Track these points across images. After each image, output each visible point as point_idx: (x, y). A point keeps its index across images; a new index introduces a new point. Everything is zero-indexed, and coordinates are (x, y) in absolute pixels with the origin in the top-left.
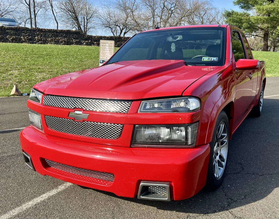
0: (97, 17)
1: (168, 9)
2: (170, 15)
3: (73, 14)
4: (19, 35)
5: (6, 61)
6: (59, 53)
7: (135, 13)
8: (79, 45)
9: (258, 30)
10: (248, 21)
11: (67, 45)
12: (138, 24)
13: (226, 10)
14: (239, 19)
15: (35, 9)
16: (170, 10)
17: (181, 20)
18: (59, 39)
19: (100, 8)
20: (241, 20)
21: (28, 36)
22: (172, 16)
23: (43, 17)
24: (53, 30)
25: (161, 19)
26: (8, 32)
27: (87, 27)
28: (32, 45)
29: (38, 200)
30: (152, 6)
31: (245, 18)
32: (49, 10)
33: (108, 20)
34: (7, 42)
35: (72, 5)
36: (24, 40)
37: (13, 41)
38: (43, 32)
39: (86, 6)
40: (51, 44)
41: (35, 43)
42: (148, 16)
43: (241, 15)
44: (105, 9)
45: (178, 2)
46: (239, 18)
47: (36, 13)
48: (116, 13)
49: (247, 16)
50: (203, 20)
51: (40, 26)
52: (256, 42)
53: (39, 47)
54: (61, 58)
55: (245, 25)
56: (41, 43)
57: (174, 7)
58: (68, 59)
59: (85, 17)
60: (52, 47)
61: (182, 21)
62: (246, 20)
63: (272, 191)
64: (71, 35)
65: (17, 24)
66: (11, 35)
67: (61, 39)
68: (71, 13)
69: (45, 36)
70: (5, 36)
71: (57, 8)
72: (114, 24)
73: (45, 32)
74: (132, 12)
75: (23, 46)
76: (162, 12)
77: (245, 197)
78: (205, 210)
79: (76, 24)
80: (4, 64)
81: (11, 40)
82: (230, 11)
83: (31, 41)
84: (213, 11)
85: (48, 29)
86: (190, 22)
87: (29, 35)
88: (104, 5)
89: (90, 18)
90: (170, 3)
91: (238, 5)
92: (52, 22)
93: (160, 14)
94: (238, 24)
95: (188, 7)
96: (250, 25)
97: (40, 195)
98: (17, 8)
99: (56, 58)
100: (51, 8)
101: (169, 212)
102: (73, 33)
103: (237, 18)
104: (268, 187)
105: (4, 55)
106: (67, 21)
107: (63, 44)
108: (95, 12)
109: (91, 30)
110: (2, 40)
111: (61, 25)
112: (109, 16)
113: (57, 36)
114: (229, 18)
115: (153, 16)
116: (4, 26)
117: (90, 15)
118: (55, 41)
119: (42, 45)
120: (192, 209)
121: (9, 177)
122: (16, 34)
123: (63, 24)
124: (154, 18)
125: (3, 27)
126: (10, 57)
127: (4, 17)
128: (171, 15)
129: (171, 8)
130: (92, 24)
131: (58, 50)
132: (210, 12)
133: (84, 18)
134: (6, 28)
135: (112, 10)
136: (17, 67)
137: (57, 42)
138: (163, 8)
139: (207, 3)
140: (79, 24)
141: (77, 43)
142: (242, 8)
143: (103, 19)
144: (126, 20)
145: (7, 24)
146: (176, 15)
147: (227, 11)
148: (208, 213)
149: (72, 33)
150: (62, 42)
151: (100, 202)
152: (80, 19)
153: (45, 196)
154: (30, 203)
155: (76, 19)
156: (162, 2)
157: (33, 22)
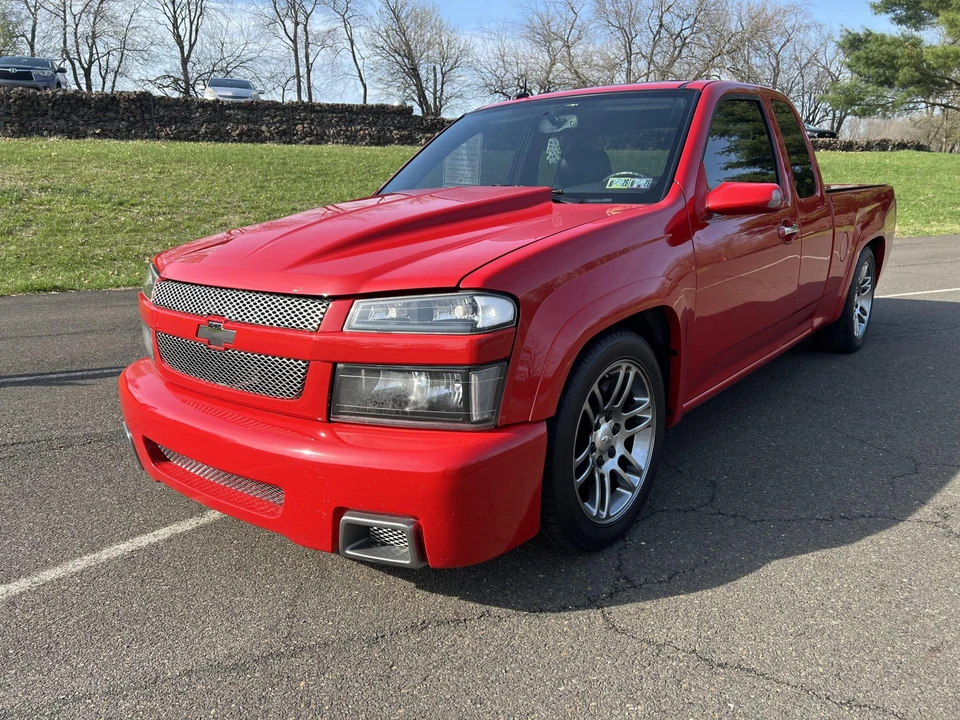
0: (470, 65)
1: (672, 35)
2: (676, 53)
3: (406, 61)
4: (256, 123)
5: (216, 191)
6: (351, 167)
7: (578, 50)
8: (409, 144)
9: (949, 87)
10: (917, 62)
11: (377, 145)
12: (583, 82)
13: (846, 30)
14: (885, 57)
15: (310, 51)
16: (678, 35)
17: (709, 64)
18: (357, 131)
19: (479, 41)
20: (895, 57)
21: (278, 125)
22: (684, 55)
23: (329, 72)
24: (343, 105)
25: (649, 64)
26: (230, 115)
27: (442, 94)
28: (286, 147)
29: (144, 540)
30: (627, 30)
31: (907, 51)
32: (345, 51)
33: (500, 72)
34: (228, 141)
35: (404, 34)
36: (268, 135)
37: (240, 138)
38: (317, 111)
39: (440, 36)
40: (337, 142)
41: (296, 143)
42: (612, 57)
43: (895, 42)
44: (491, 42)
45: (702, 13)
46: (888, 54)
47: (311, 60)
48: (521, 54)
49: (914, 45)
50: (778, 64)
51: (319, 98)
52: (947, 125)
53: (302, 151)
54: (352, 183)
55: (904, 74)
56: (311, 143)
57: (692, 27)
58: (370, 184)
59: (438, 67)
60: (336, 151)
61: (714, 67)
62: (910, 57)
63: (760, 567)
64: (389, 119)
65: (254, 93)
66: (238, 122)
67: (361, 129)
68: (399, 58)
69: (321, 123)
70: (223, 125)
71: (363, 47)
72: (516, 83)
73: (320, 111)
74: (569, 47)
75: (265, 149)
76: (654, 46)
77: (670, 578)
78: (539, 601)
79: (414, 88)
80: (210, 198)
81: (237, 135)
82: (861, 33)
83: (286, 136)
84: (812, 34)
85: (328, 105)
86: (738, 70)
87: (281, 122)
88: (490, 32)
89: (452, 69)
90: (678, 16)
91: (887, 12)
92: (352, 83)
93: (646, 50)
94: (881, 71)
95: (734, 25)
96: (921, 73)
97: (155, 527)
98: (264, 49)
99: (342, 180)
100: (349, 47)
101: (440, 598)
102: (394, 113)
103: (880, 52)
104: (756, 556)
105: (213, 175)
106: (390, 79)
107: (366, 144)
108: (464, 52)
109: (452, 103)
110: (216, 137)
111: (375, 92)
112: (501, 63)
113: (351, 122)
114: (857, 53)
115: (629, 55)
116: (221, 99)
117: (451, 62)
118: (347, 137)
119: (312, 148)
120: (507, 595)
121: (110, 481)
122: (248, 121)
123: (378, 88)
124: (630, 62)
125: (218, 101)
126: (228, 181)
127: (232, 74)
128: (680, 51)
129: (682, 30)
130: (455, 86)
131: (349, 159)
132: (801, 36)
133: (434, 69)
134: (225, 104)
135: (510, 43)
136: (239, 207)
137: (352, 140)
138: (659, 32)
139: (793, 9)
140: (422, 87)
141: (403, 141)
142: (900, 21)
143: (485, 70)
144: (549, 73)
145: (230, 94)
146: (698, 51)
147: (850, 33)
148: (541, 611)
149: (390, 113)
150: (363, 138)
151: (284, 559)
152: (422, 73)
153: (164, 533)
154: (122, 546)
155: (414, 72)
156: (656, 13)
157: (304, 85)
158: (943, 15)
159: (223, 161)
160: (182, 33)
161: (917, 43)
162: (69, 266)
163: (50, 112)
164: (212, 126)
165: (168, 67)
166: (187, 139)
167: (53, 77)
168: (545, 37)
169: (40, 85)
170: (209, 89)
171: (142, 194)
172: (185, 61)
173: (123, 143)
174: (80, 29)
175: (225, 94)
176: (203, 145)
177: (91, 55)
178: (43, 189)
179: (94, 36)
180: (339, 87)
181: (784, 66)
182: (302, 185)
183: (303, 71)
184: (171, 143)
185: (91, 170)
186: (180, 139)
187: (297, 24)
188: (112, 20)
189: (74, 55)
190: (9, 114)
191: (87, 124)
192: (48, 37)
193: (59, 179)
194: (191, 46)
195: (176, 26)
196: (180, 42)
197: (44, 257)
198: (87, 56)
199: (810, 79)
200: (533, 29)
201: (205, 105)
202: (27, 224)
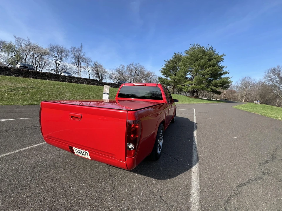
7: (124, 74)
10: (167, 82)
11: (92, 85)
13: (159, 76)
16: (138, 74)
22: (139, 77)
26: (67, 78)
27: (103, 78)
30: (131, 72)
33: (112, 76)
34: (66, 82)
35: (97, 68)
36: (73, 82)
37: (69, 82)
40: (86, 84)
41: (79, 83)
42: (129, 76)
45: (141, 72)
48: (115, 74)
55: (166, 83)
59: (102, 74)
61: (143, 79)
64: (94, 81)
65: (71, 75)
69: (83, 81)
70: (65, 79)
72: (114, 78)
76: (135, 75)
82: (161, 77)
83: (77, 82)
87: (76, 80)
88: (111, 70)
89: (104, 74)
90: (138, 71)
93: (133, 75)
95: (145, 74)
108: (106, 72)
110: (64, 81)
112: (112, 74)
113: (88, 81)
114: (160, 80)
119: (81, 84)
122: (70, 79)
124: (131, 77)
125: (65, 76)
130: (105, 77)
132: (154, 76)
137: (88, 84)
138: (135, 73)
139: (153, 73)
141: (96, 85)
142: (165, 77)
144: (119, 77)
150: (90, 84)
155: (98, 74)
156: (135, 71)
157: (79, 74)
158: (170, 76)
159: (66, 85)
160: (57, 63)
161: (167, 79)
162: (37, 101)
163: (32, 74)
164: (63, 79)
165: (54, 68)
166: (58, 81)
167: (33, 68)
168: (119, 71)
169: (30, 69)
170: (63, 73)
171: (50, 90)
172: (57, 67)
173: (46, 81)
174: (36, 59)
175: (66, 74)
176: (61, 82)
177: (38, 64)
178: (30, 87)
179: (39, 61)
180: (85, 75)
181: (152, 80)
182: (80, 90)
183: (79, 71)
184: (56, 82)
185: (40, 85)
186: (57, 81)
187: (79, 64)
188: (43, 59)
189: (34, 63)
190: (23, 73)
191: (39, 77)
192: (29, 60)
193: (34, 86)
194: (59, 65)
195: (56, 61)
196: (56, 64)
197: (31, 99)
198: (37, 64)
199: (155, 82)
200: (117, 70)
201: (62, 76)
202: (28, 93)
